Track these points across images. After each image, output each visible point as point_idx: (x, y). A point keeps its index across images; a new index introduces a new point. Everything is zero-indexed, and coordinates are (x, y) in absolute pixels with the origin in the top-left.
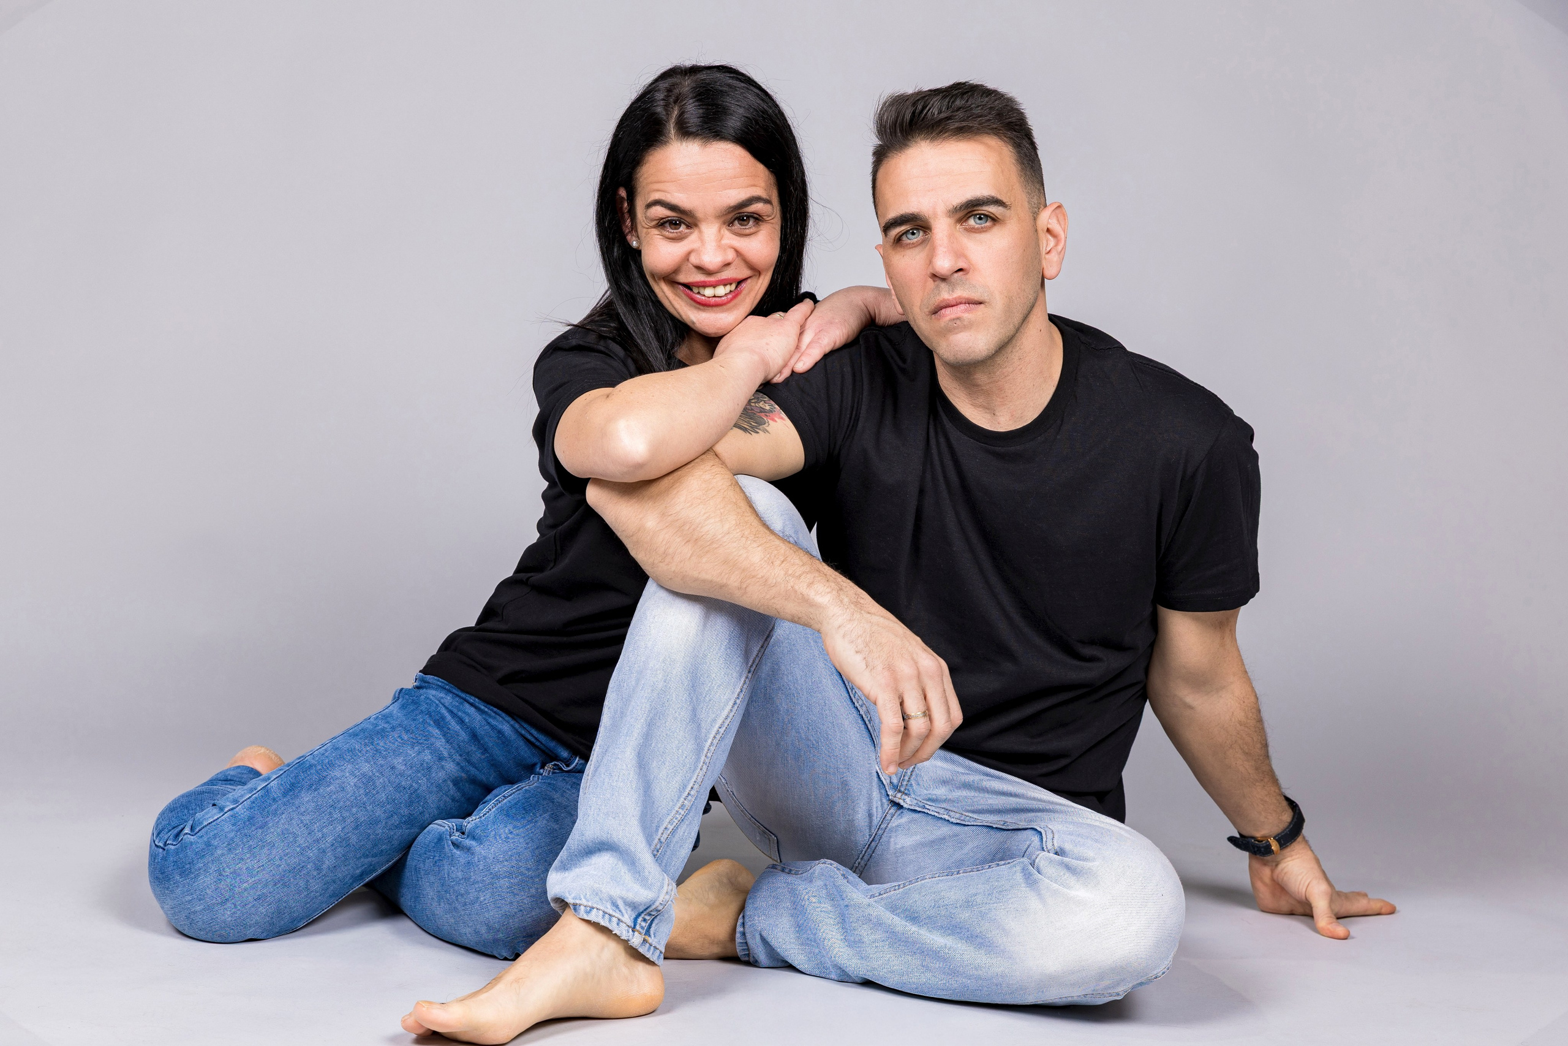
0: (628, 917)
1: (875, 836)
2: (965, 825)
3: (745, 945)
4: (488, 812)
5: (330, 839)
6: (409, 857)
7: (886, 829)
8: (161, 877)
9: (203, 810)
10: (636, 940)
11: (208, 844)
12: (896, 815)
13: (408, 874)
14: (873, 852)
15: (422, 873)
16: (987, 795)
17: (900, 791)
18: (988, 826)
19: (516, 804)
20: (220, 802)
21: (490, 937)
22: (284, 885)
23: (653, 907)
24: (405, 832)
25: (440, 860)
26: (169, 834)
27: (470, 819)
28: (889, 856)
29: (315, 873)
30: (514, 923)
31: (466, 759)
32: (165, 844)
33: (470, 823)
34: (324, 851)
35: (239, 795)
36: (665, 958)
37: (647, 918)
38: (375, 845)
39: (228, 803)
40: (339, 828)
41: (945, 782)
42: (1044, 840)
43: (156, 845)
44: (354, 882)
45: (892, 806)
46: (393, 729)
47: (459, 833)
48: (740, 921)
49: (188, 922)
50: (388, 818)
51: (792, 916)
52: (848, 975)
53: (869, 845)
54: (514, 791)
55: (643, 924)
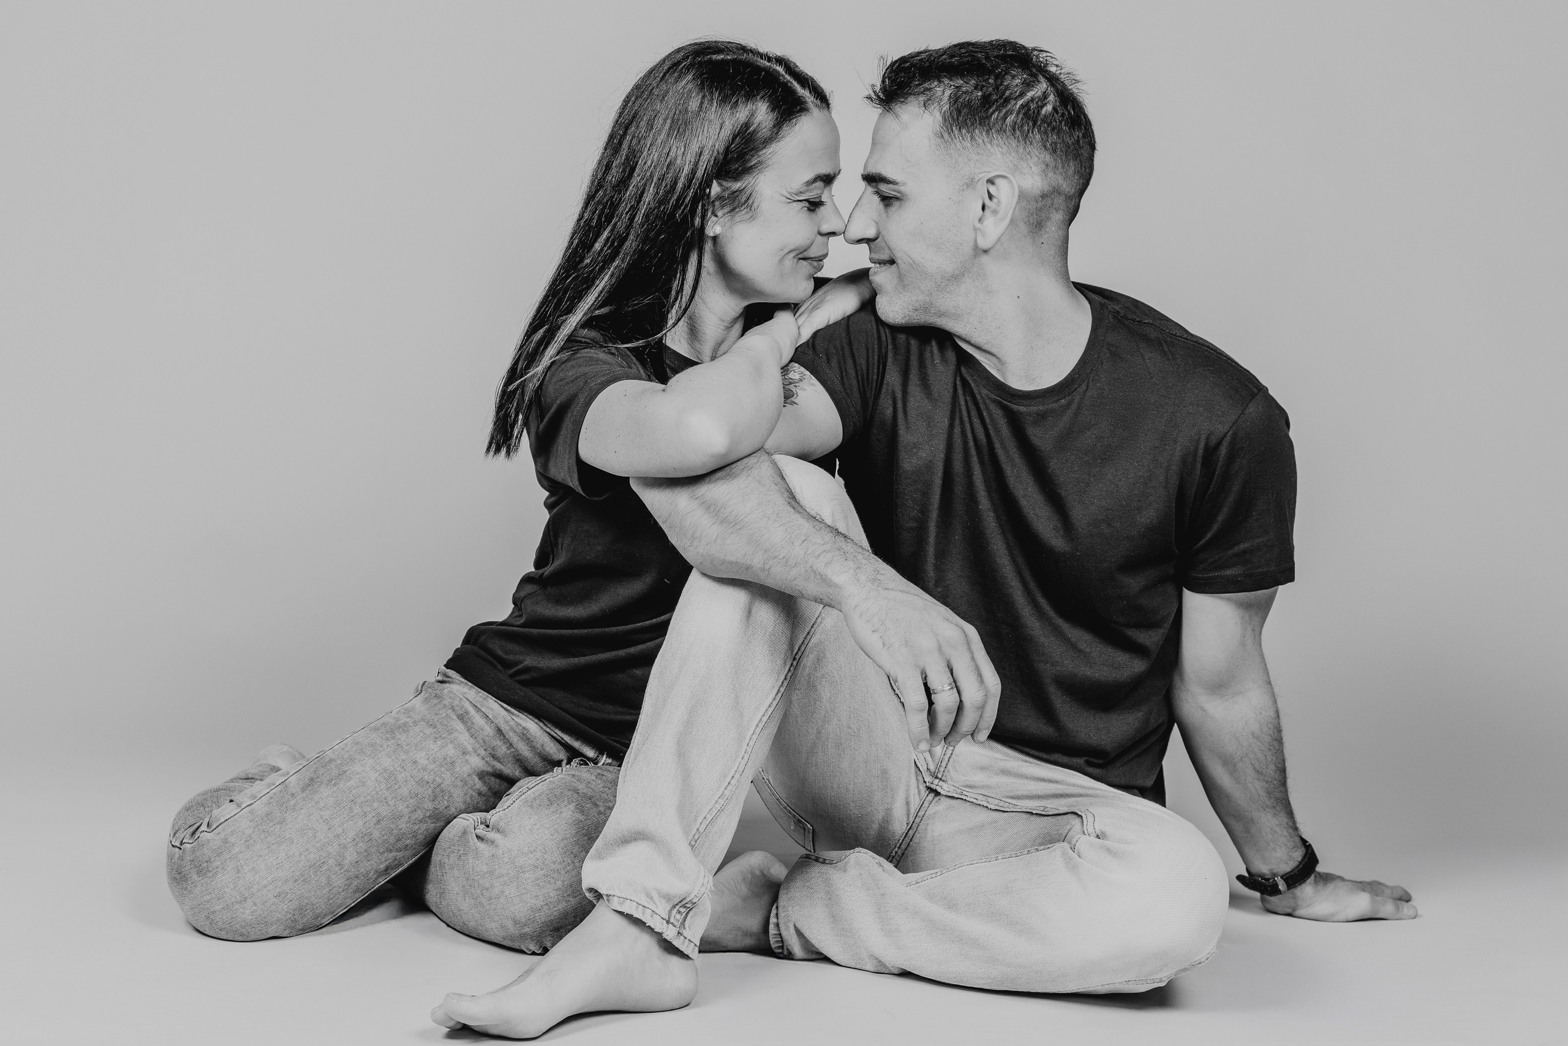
0: (663, 909)
1: (912, 824)
2: (1004, 811)
3: (779, 936)
4: (512, 804)
5: (351, 834)
6: (434, 853)
7: (923, 816)
8: (178, 877)
9: (219, 807)
10: (670, 934)
11: (225, 841)
12: (934, 802)
13: (434, 870)
14: (911, 840)
15: (447, 867)
16: (1026, 781)
17: (937, 778)
18: (1028, 812)
19: (540, 795)
20: (237, 798)
21: (517, 932)
22: (305, 881)
23: (688, 899)
24: (431, 826)
25: (464, 854)
26: (185, 833)
27: (493, 811)
28: (926, 844)
29: (337, 869)
30: (542, 917)
31: (490, 754)
32: (182, 843)
33: (493, 816)
34: (345, 847)
35: (258, 790)
36: (700, 952)
37: (682, 910)
38: (399, 840)
39: (246, 799)
40: (360, 823)
41: (983, 768)
42: (1085, 823)
43: (173, 846)
44: (379, 877)
45: (929, 793)
46: (415, 723)
47: (483, 826)
48: (774, 912)
49: (207, 923)
50: (410, 813)
51: (827, 906)
52: (884, 966)
53: (907, 834)
54: (538, 782)
55: (678, 916)
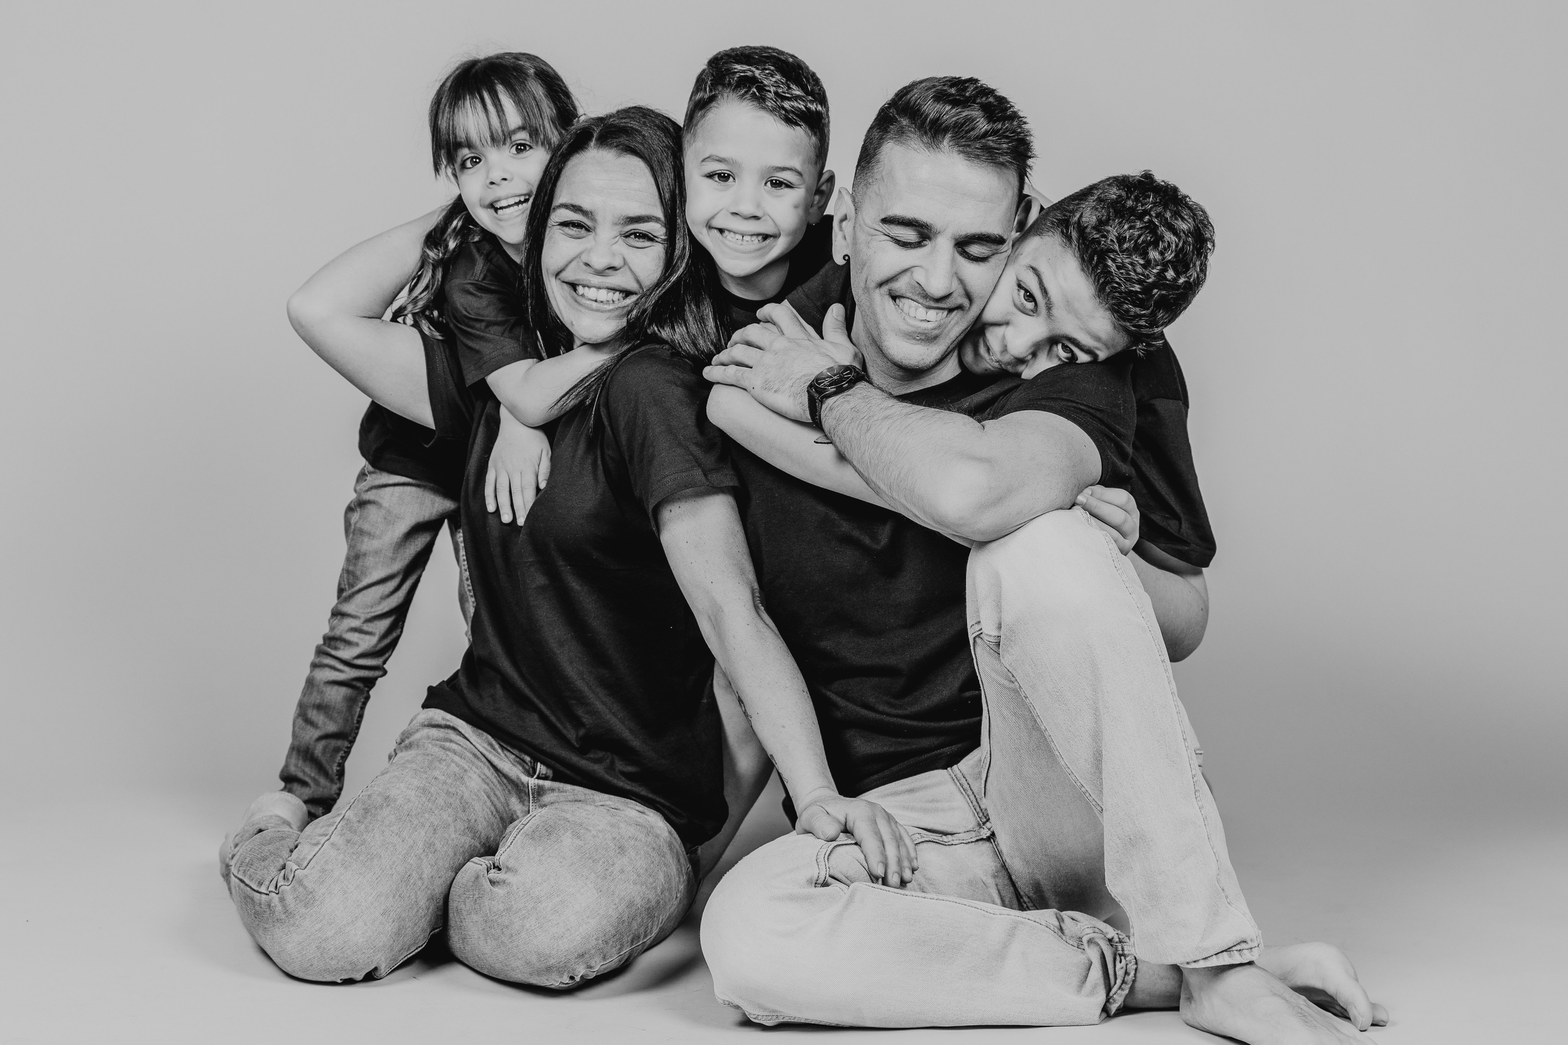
4: (513, 842)
13: (452, 915)
21: (542, 965)
25: (480, 897)
27: (497, 854)
33: (501, 856)
47: (493, 869)
